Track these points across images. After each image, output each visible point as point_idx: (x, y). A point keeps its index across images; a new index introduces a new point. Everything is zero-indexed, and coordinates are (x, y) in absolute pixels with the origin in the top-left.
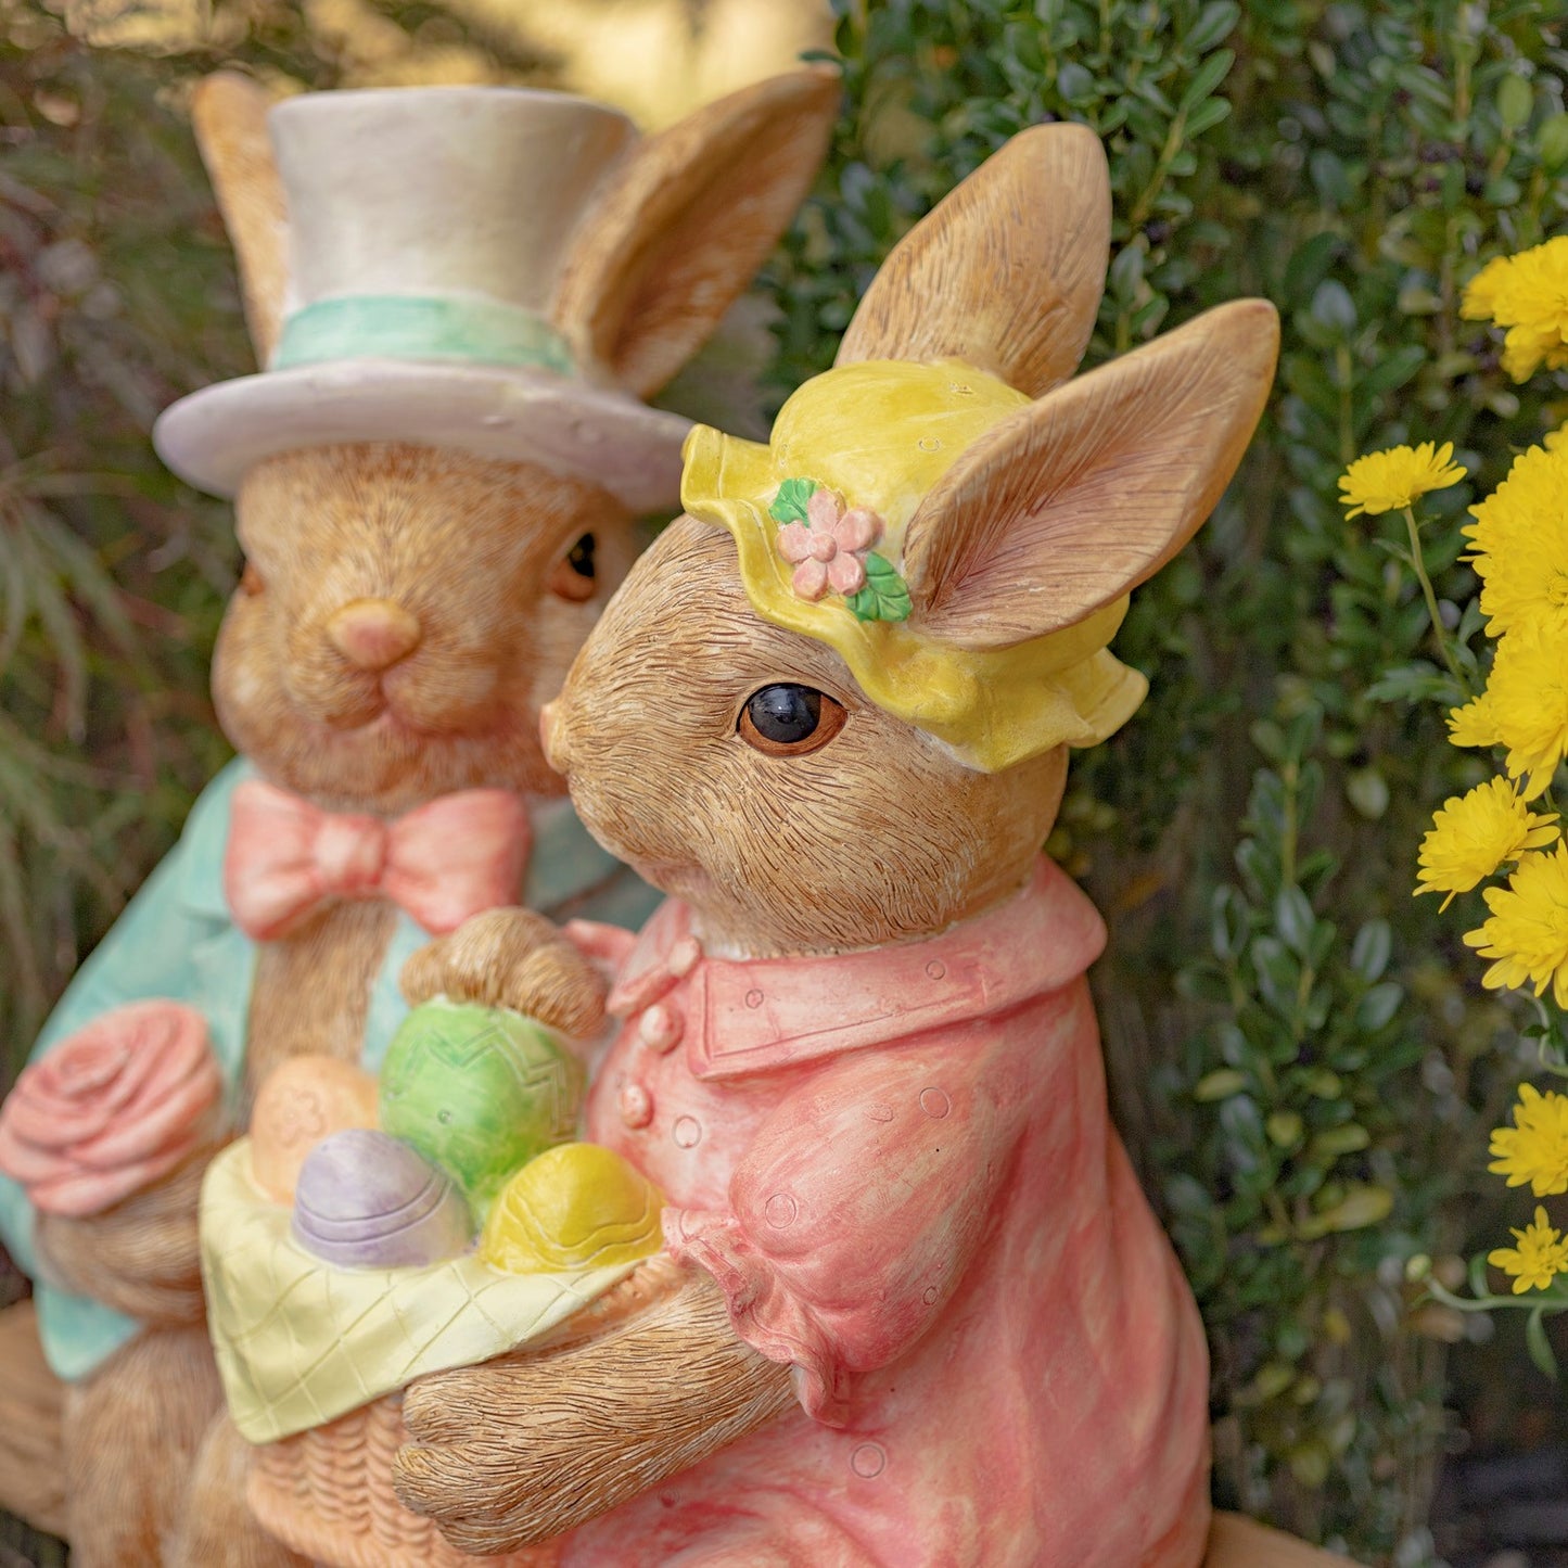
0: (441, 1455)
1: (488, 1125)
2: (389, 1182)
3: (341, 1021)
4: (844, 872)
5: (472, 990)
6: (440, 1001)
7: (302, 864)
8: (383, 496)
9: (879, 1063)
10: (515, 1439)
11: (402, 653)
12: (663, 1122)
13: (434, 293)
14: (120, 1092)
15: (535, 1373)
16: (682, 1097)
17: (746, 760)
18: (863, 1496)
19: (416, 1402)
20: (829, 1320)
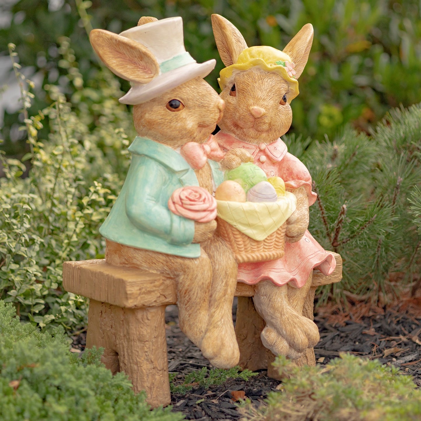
17: (281, 107)
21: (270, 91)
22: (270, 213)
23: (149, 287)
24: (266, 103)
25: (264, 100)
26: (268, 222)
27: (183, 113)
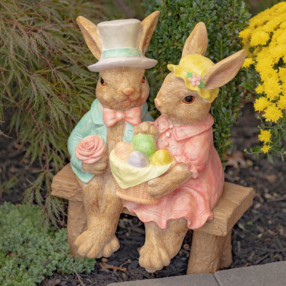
0: (155, 188)
1: (151, 149)
2: (142, 157)
3: (120, 136)
4: (196, 116)
5: (145, 133)
6: (140, 134)
7: (115, 118)
8: (126, 74)
9: (198, 137)
10: (164, 185)
11: (132, 93)
12: (170, 146)
13: (127, 48)
14: (95, 148)
15: (164, 178)
16: (172, 143)
17: (184, 105)
18: (197, 186)
19: (150, 183)
20: (198, 167)
25: (163, 96)
27: (105, 88)
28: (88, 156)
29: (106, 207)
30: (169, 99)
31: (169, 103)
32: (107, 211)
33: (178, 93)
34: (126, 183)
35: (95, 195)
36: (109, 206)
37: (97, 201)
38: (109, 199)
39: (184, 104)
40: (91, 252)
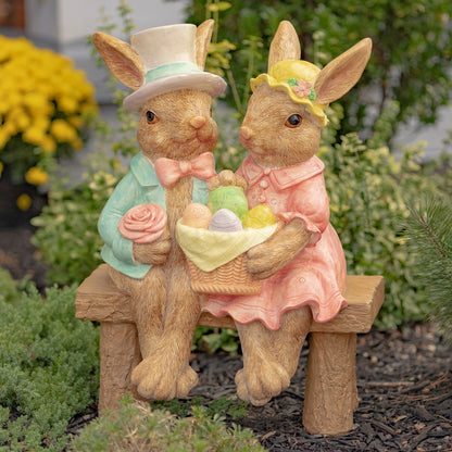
3: (187, 199)
7: (177, 171)
11: (203, 125)
12: (269, 201)
16: (272, 196)
21: (265, 111)
22: (219, 243)
23: (101, 301)
24: (256, 124)
25: (255, 120)
26: (216, 252)
27: (156, 127)
28: (143, 231)
29: (176, 313)
30: (266, 124)
31: (266, 129)
32: (178, 319)
33: (279, 111)
34: (212, 261)
35: (156, 298)
36: (181, 311)
37: (160, 307)
38: (180, 298)
39: (287, 129)
40: (161, 387)
